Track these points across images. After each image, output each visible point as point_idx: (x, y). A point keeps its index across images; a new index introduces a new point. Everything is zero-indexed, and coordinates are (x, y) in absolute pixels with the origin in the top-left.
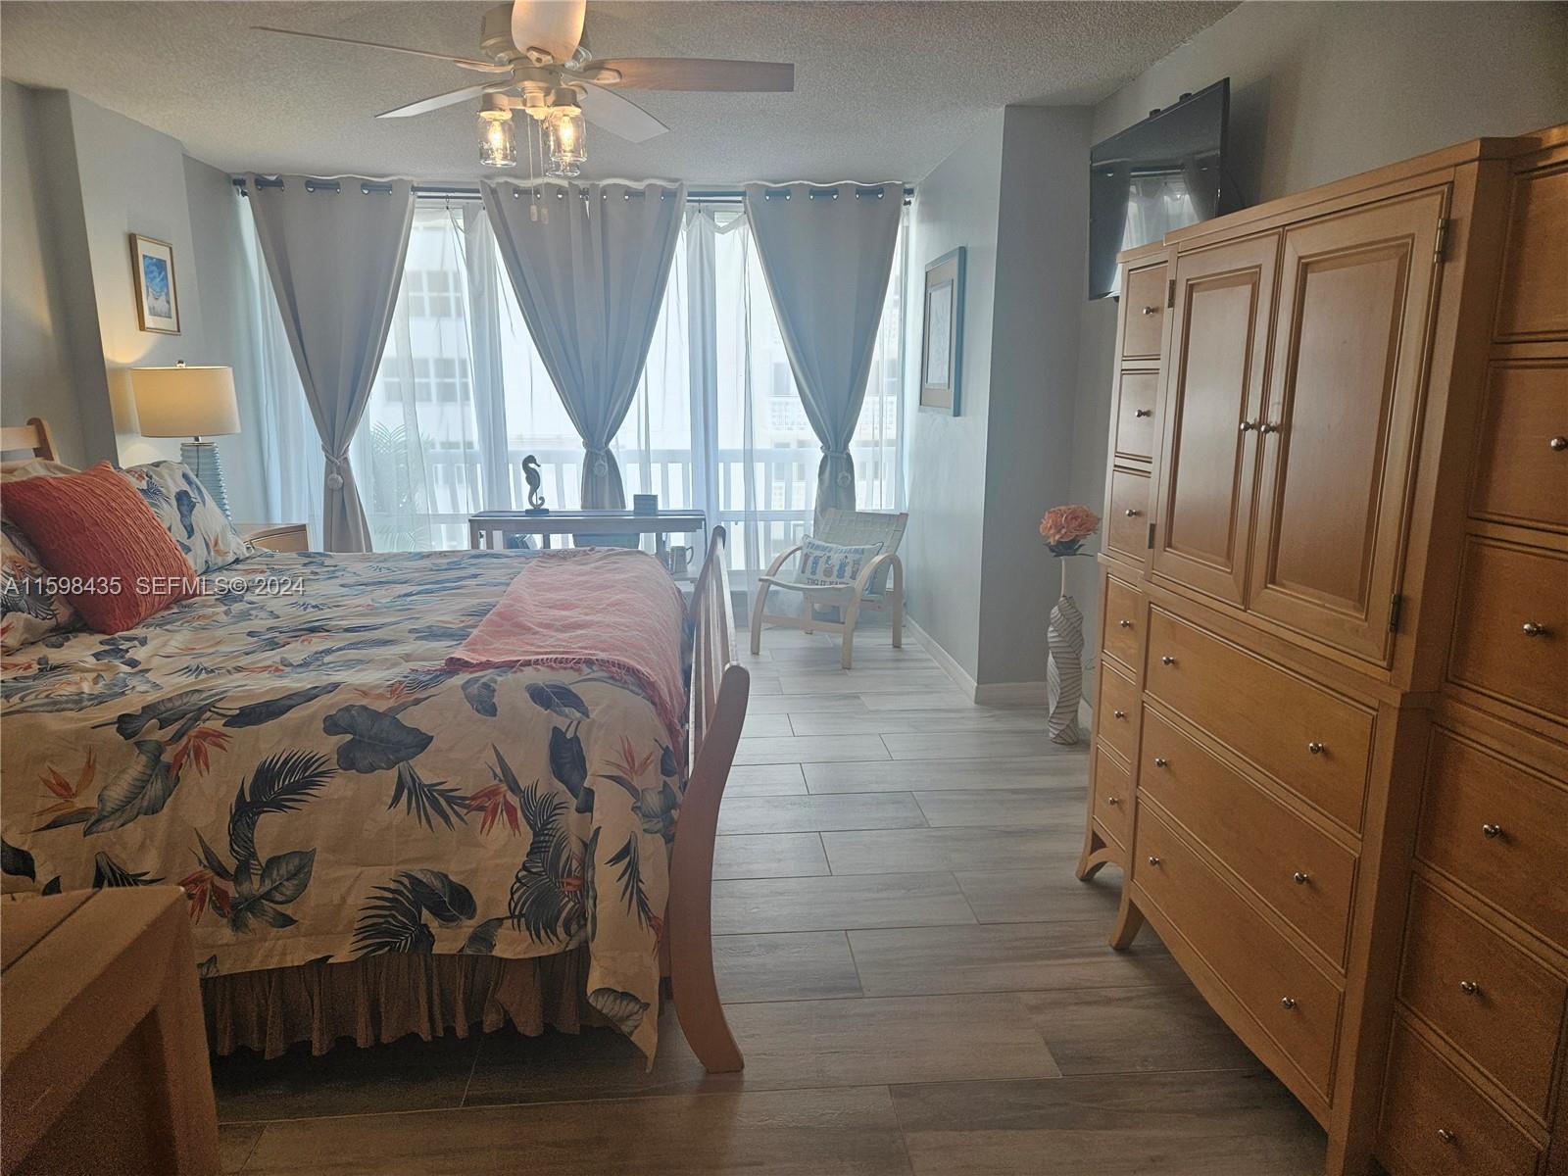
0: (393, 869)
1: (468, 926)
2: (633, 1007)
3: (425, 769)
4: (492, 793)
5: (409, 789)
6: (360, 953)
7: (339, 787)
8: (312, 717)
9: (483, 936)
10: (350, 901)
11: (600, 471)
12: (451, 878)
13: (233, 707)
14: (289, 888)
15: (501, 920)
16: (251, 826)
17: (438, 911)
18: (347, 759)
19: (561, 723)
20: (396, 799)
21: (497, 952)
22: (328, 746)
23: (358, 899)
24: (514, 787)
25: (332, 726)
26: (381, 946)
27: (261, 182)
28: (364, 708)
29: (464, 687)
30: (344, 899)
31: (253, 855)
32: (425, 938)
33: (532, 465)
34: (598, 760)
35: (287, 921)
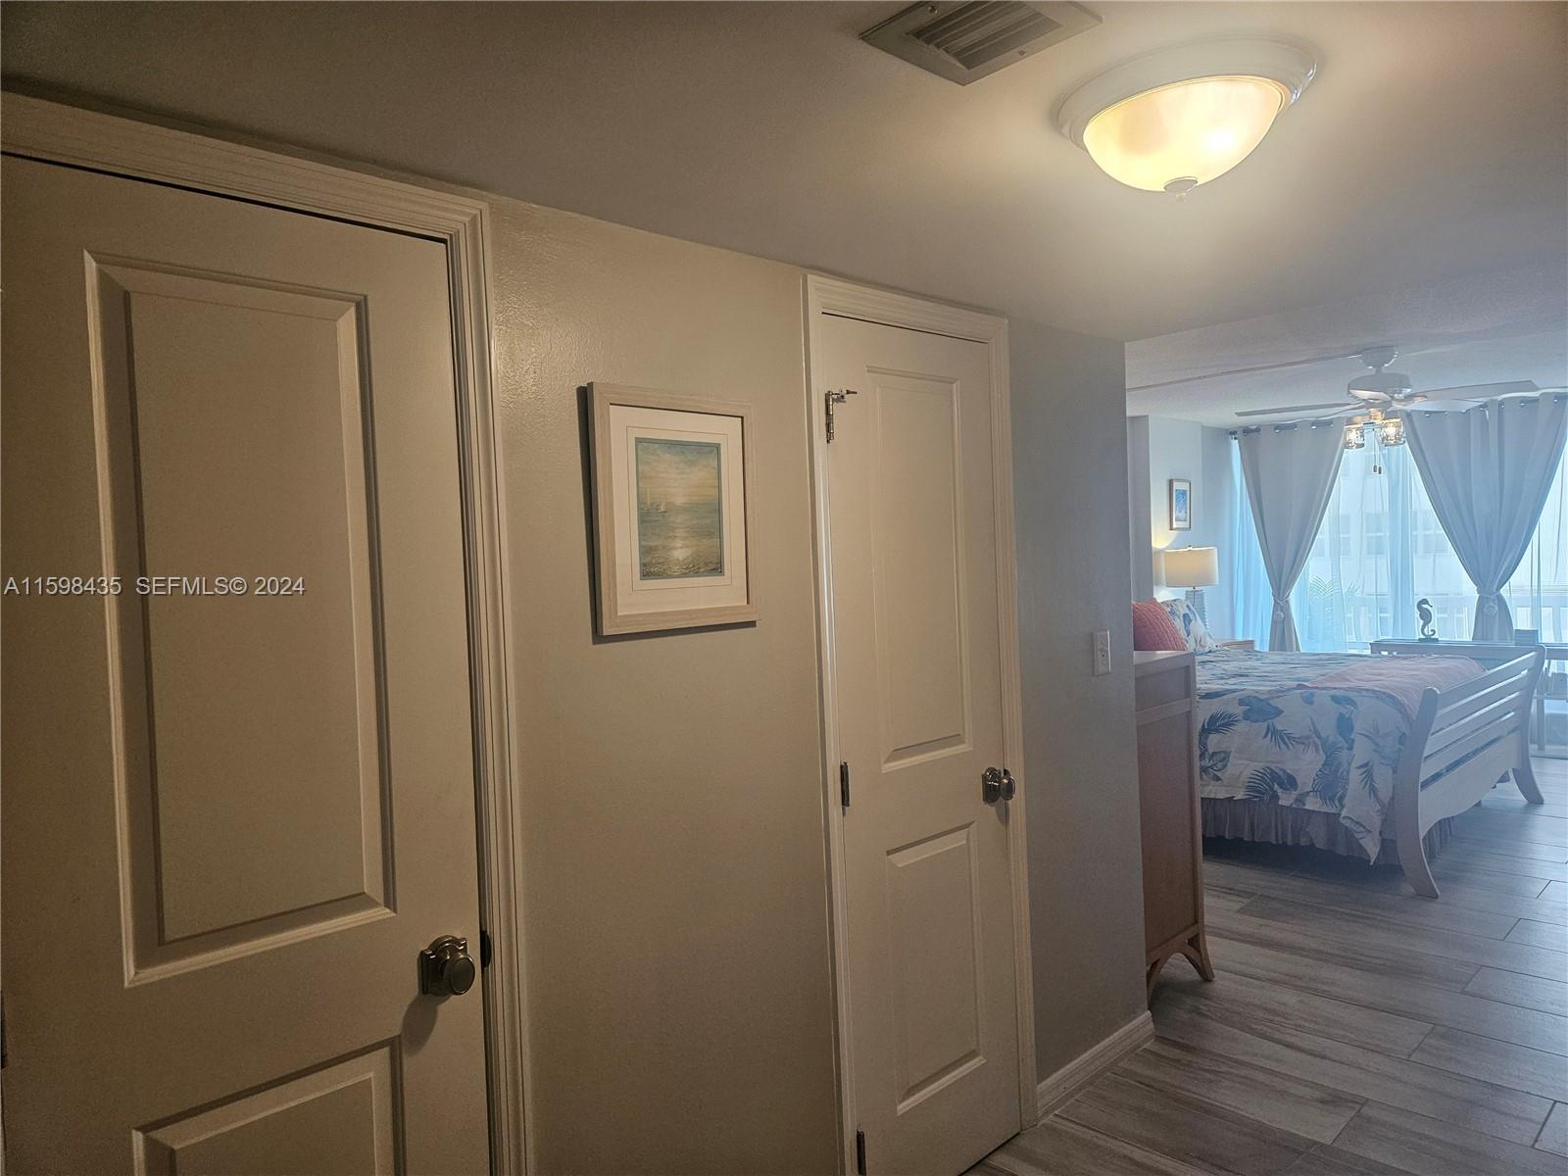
0: (1262, 764)
1: (1294, 794)
2: (1362, 829)
3: (1279, 724)
4: (1307, 738)
5: (1271, 732)
6: (1246, 797)
7: (1241, 727)
8: (1234, 698)
9: (1300, 799)
10: (1244, 773)
11: (1491, 610)
12: (1289, 771)
13: (1203, 693)
14: (1220, 765)
15: (1309, 792)
16: (1206, 738)
17: (1281, 785)
18: (1247, 716)
19: (1344, 711)
20: (1266, 736)
21: (1306, 807)
22: (1239, 710)
23: (1247, 773)
24: (1319, 737)
25: (1241, 702)
26: (1257, 797)
27: (1247, 431)
28: (1256, 697)
29: (1301, 693)
30: (1241, 773)
31: (1207, 750)
32: (1275, 797)
33: (1424, 606)
34: (1358, 726)
35: (1218, 779)
